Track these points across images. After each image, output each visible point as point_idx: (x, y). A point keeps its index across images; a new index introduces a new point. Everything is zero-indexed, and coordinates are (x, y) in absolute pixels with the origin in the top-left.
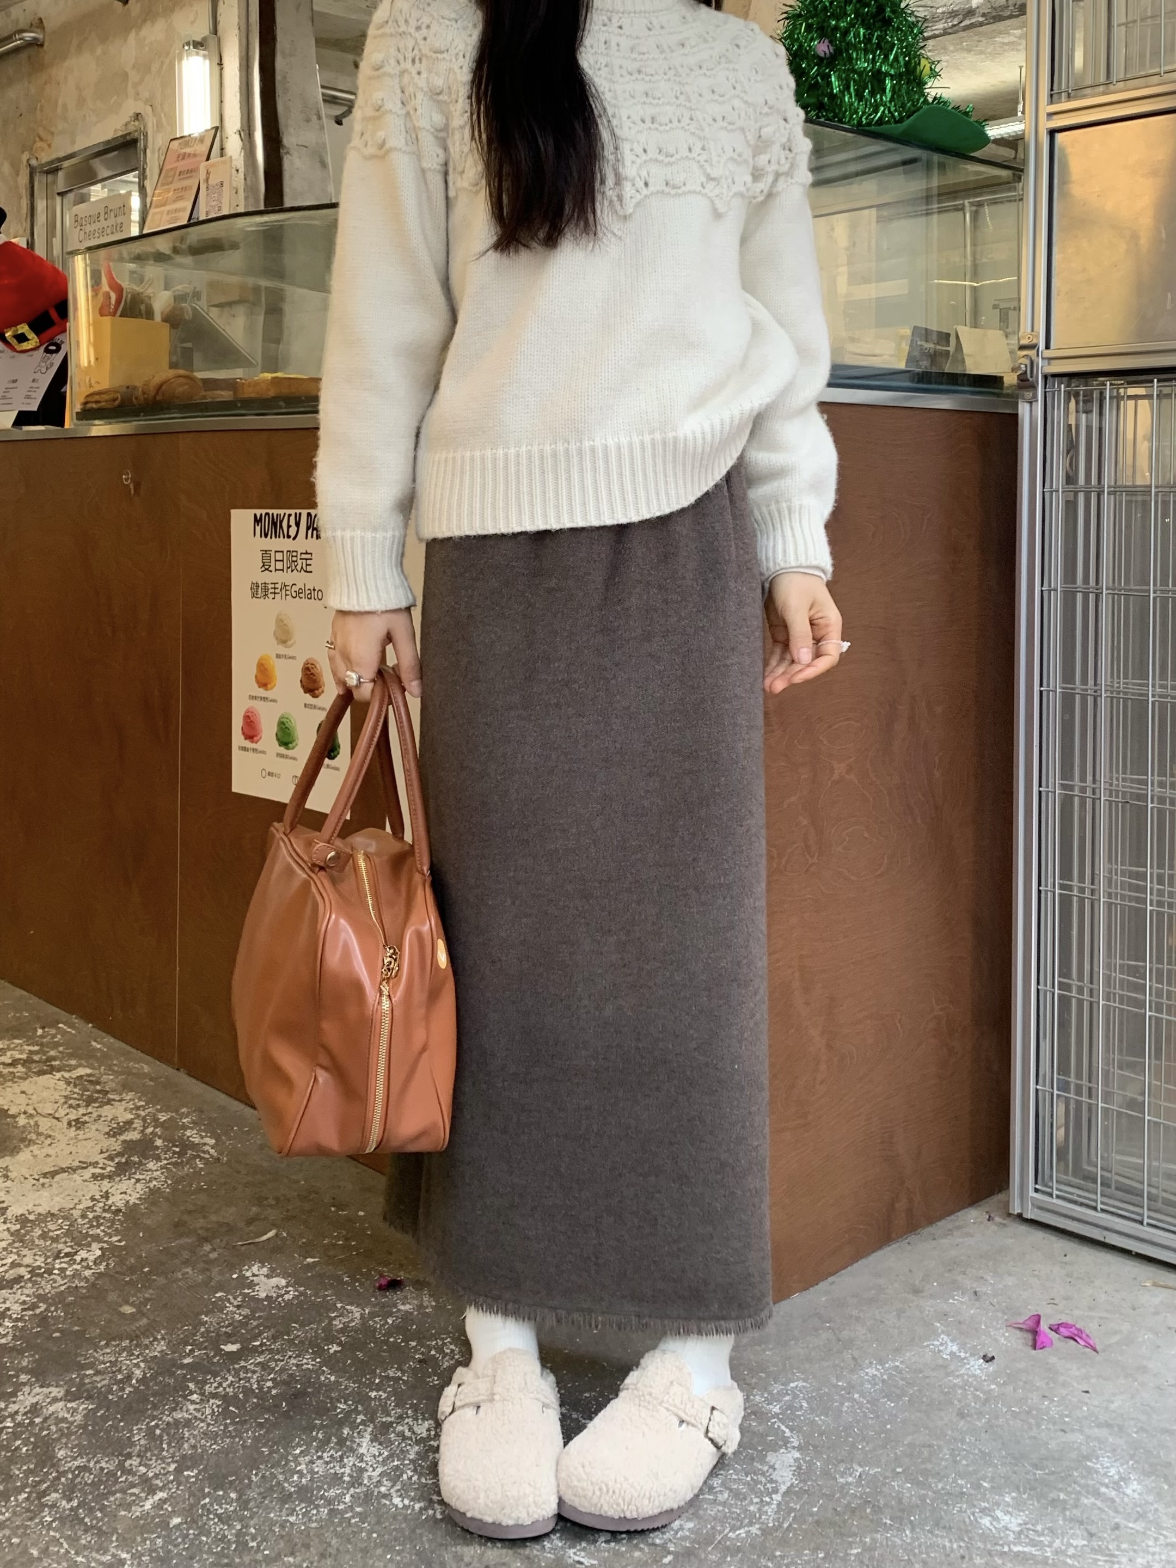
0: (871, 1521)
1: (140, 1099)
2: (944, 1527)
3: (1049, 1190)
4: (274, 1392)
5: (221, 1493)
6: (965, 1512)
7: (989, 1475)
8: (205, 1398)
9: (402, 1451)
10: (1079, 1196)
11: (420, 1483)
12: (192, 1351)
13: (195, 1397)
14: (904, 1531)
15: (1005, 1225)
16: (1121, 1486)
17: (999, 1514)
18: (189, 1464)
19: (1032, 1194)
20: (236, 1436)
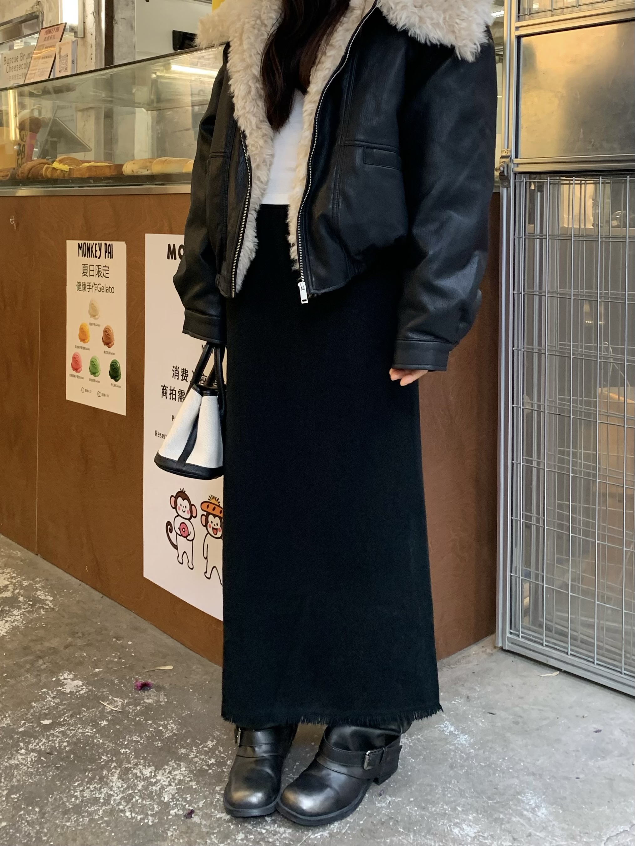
0: (392, 829)
1: (14, 573)
2: (433, 834)
3: (517, 633)
4: (67, 749)
5: (30, 808)
6: (446, 825)
7: (462, 803)
8: (28, 751)
9: (134, 785)
10: (534, 636)
11: (142, 803)
12: (24, 724)
13: (23, 751)
14: (410, 836)
15: (492, 654)
16: (535, 811)
17: (464, 826)
18: (15, 790)
19: (508, 635)
20: (43, 775)
